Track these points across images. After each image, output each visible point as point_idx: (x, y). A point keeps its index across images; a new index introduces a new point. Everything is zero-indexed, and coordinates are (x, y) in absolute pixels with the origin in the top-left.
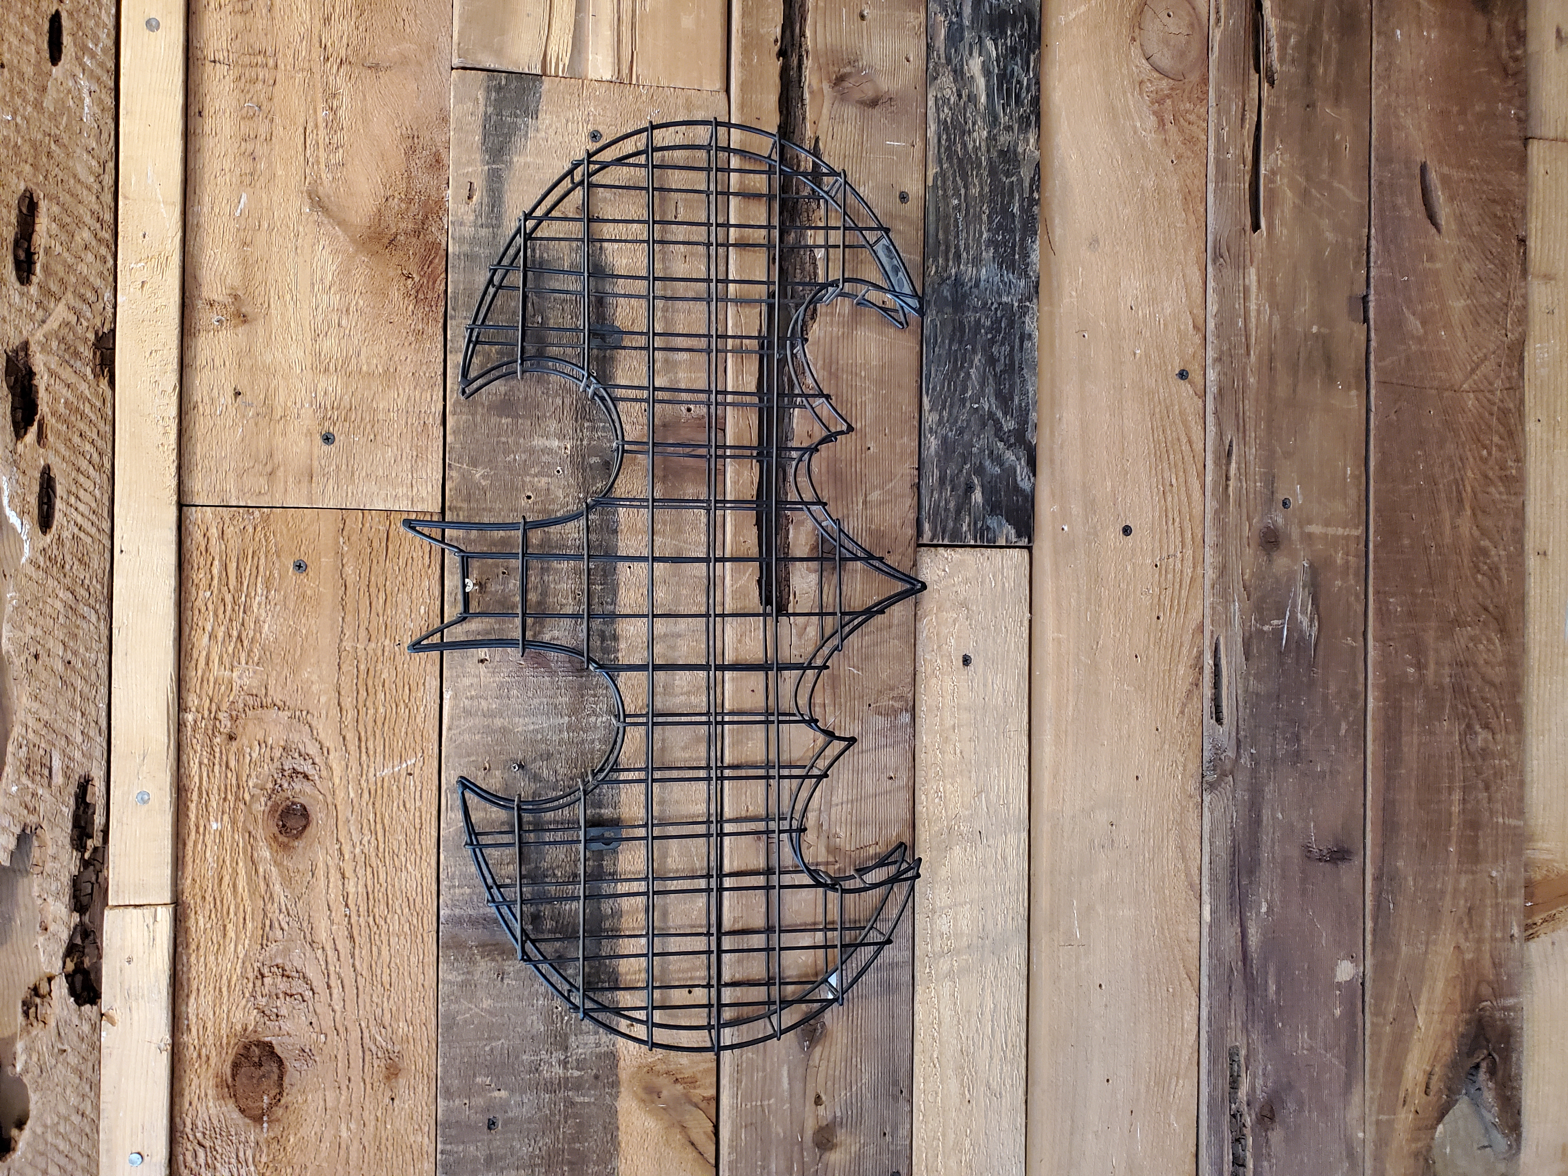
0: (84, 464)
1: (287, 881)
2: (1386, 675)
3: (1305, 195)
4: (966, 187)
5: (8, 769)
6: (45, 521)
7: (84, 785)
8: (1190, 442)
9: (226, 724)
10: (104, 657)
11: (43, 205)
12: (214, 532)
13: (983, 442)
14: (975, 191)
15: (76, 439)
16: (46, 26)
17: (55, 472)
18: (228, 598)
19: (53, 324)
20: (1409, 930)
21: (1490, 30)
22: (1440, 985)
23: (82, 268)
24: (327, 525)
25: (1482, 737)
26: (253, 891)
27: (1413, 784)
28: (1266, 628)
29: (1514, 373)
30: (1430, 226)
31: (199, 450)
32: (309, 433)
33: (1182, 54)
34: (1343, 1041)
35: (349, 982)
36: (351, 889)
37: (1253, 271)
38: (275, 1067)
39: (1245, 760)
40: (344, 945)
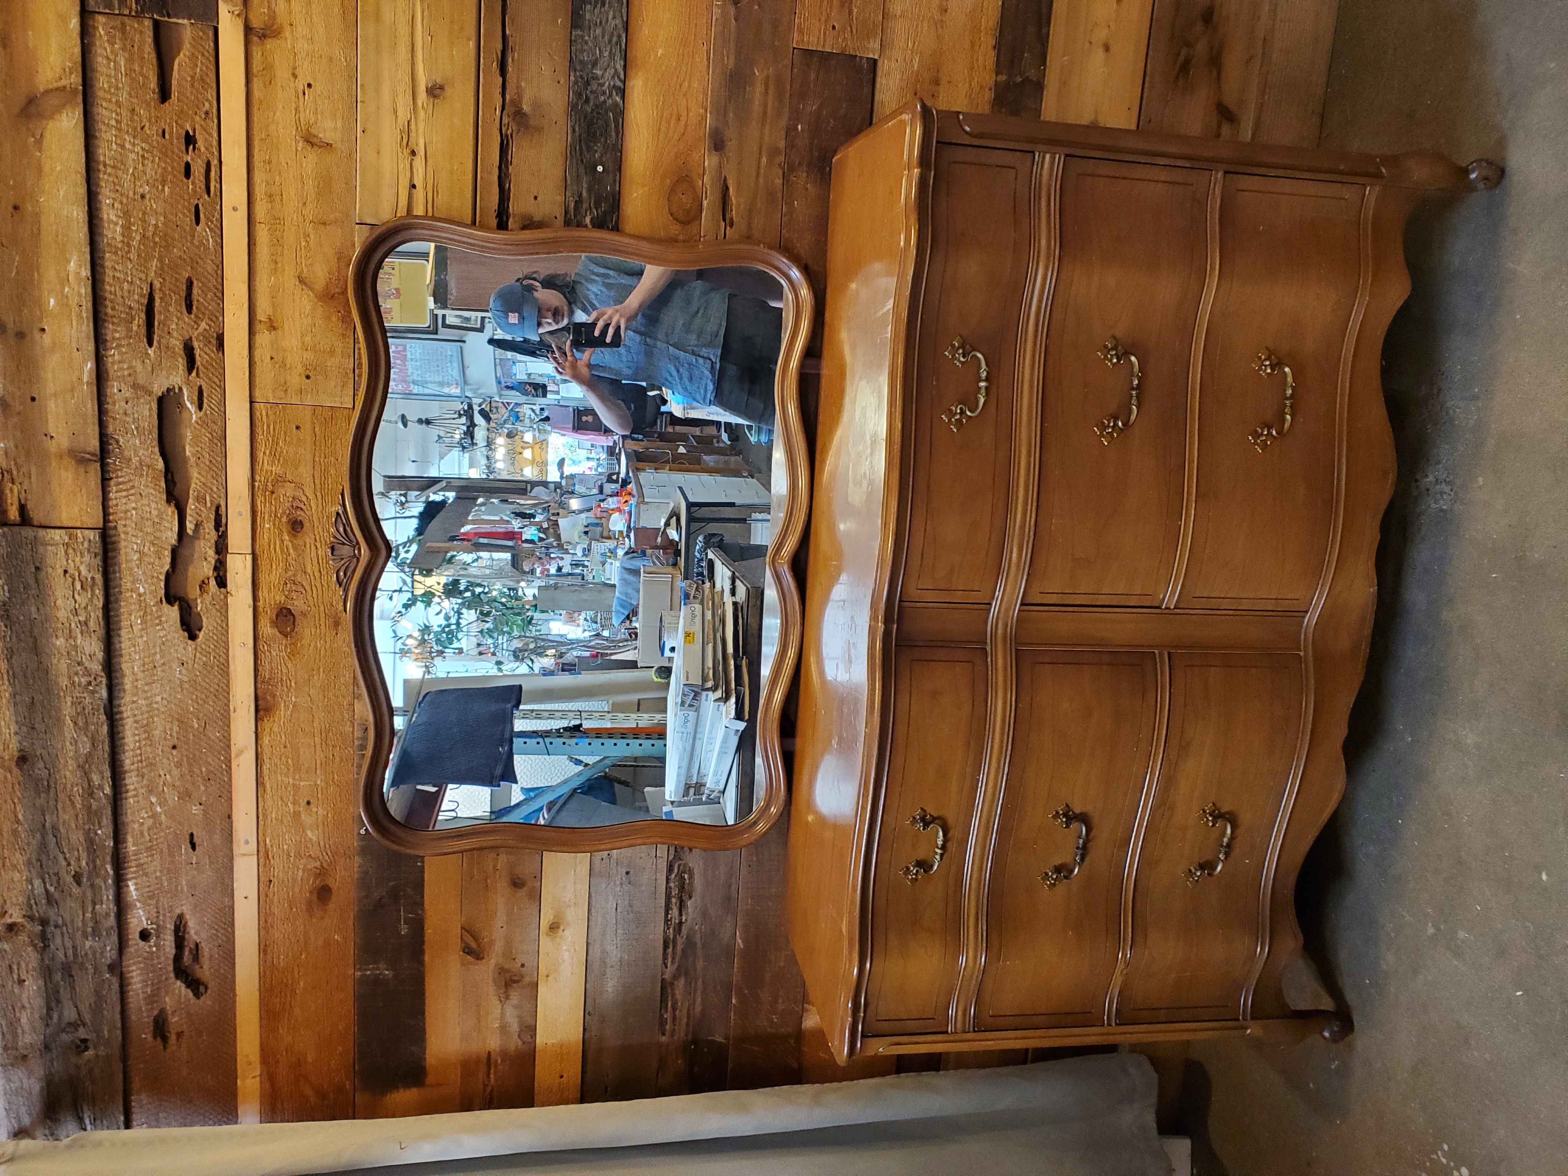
0: (214, 386)
1: (295, 549)
5: (191, 500)
6: (200, 407)
7: (218, 508)
9: (270, 487)
10: (224, 459)
11: (195, 282)
12: (264, 413)
15: (211, 375)
16: (193, 210)
17: (204, 388)
18: (270, 439)
19: (201, 329)
23: (210, 308)
24: (308, 411)
26: (282, 551)
31: (257, 381)
32: (300, 375)
33: (689, 213)
35: (319, 589)
36: (320, 553)
38: (292, 618)
40: (317, 574)
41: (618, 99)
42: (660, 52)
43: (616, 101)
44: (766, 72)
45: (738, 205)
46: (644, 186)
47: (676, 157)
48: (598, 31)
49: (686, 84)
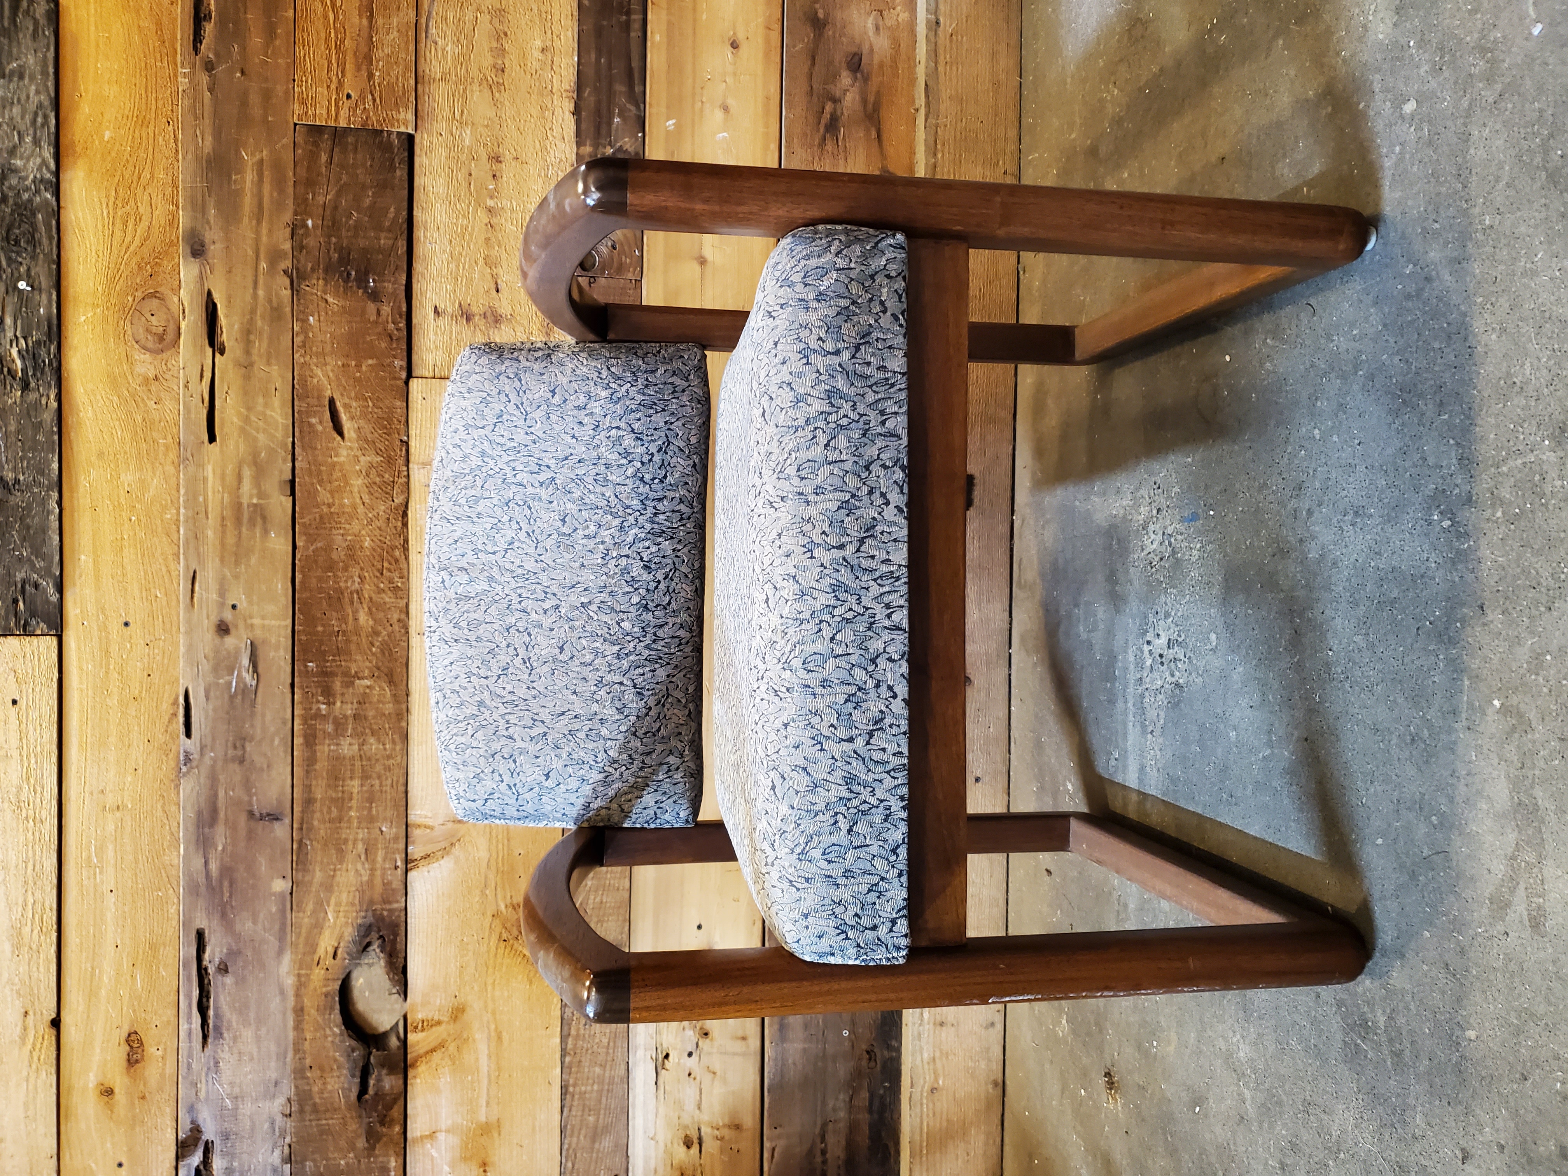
2: (305, 709)
3: (247, 420)
4: (6, 426)
8: (169, 572)
13: (23, 575)
14: (12, 428)
20: (322, 862)
21: (379, 313)
22: (344, 896)
25: (373, 746)
27: (325, 774)
28: (221, 681)
29: (399, 524)
30: (336, 435)
33: (161, 338)
34: (277, 927)
37: (210, 468)
39: (207, 761)
41: (49, 196)
42: (107, 135)
43: (46, 199)
44: (258, 157)
45: (231, 326)
46: (95, 306)
47: (140, 268)
48: (16, 110)
49: (146, 175)
